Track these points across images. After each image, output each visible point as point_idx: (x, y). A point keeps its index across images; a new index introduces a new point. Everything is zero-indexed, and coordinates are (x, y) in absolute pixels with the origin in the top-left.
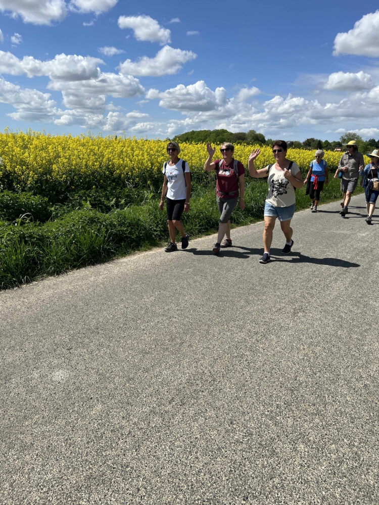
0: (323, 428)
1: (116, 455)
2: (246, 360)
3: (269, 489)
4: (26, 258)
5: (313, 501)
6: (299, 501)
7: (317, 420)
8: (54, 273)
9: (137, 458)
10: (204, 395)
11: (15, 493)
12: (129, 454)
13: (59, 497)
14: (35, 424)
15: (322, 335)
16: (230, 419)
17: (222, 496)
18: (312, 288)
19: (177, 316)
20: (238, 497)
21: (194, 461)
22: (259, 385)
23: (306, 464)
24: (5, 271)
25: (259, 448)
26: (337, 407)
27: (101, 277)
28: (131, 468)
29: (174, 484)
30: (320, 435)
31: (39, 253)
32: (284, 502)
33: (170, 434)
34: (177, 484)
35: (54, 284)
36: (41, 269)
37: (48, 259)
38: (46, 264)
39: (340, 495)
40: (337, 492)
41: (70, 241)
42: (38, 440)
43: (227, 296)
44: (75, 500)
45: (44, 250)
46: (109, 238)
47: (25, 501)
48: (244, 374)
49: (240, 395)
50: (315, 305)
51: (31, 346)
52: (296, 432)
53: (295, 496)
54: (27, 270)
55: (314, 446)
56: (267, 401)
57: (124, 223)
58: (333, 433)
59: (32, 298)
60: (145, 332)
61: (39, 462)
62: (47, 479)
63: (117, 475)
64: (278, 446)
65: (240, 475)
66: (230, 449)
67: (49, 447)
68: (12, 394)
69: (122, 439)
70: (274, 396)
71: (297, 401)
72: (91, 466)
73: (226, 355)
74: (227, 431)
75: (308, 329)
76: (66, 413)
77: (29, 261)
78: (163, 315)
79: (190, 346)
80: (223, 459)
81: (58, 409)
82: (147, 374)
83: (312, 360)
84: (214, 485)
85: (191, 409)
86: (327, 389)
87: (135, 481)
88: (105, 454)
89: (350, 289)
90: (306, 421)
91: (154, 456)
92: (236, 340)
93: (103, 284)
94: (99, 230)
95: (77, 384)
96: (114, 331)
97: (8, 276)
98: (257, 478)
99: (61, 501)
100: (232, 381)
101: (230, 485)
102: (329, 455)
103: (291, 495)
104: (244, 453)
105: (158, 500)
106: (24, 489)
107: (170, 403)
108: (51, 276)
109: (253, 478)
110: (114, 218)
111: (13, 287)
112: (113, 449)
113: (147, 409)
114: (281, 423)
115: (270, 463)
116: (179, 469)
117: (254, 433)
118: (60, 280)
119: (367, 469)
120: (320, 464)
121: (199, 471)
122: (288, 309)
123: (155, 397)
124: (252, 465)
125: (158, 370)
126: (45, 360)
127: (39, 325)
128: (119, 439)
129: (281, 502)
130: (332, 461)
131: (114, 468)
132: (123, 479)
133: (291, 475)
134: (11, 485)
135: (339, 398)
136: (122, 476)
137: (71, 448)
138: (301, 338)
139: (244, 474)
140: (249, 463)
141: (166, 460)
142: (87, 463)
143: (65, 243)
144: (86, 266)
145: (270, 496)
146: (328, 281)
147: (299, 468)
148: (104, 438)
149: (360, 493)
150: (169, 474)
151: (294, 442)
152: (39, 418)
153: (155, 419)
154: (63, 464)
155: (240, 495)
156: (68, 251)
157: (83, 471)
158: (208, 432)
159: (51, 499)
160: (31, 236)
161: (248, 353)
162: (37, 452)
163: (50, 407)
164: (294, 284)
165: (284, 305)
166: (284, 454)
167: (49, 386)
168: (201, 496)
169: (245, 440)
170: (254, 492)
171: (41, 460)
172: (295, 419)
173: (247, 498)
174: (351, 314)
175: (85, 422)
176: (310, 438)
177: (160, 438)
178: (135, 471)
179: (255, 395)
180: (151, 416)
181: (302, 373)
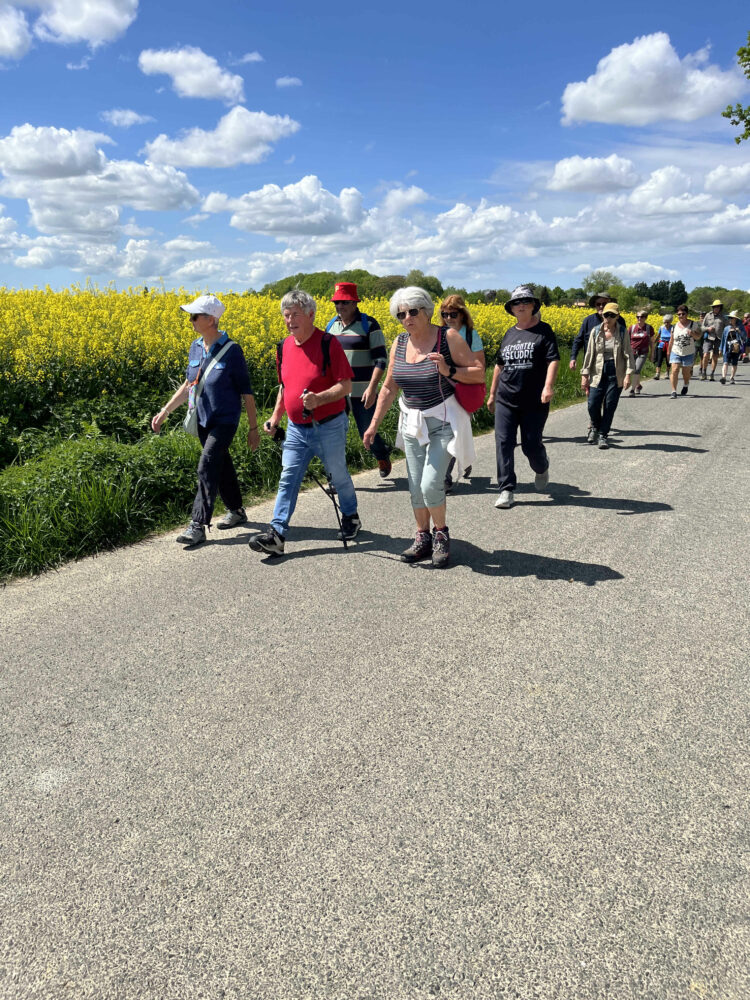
0: (576, 838)
1: (174, 930)
2: (424, 720)
3: (480, 966)
5: (563, 982)
6: (537, 985)
7: (563, 824)
8: (28, 570)
9: (216, 933)
10: (346, 796)
12: (200, 926)
15: (566, 661)
16: (399, 838)
17: (388, 989)
19: (285, 643)
20: (420, 988)
21: (330, 927)
22: (452, 766)
23: (546, 910)
25: (456, 887)
26: (598, 795)
27: (126, 574)
28: (206, 952)
29: (293, 976)
30: (570, 851)
32: (509, 990)
33: (282, 878)
34: (299, 975)
35: (29, 594)
37: (13, 543)
38: (11, 553)
39: (615, 964)
40: (607, 960)
41: (60, 503)
42: (10, 914)
43: (383, 597)
46: (141, 493)
48: (421, 747)
49: (416, 789)
50: (550, 603)
52: (525, 851)
53: (529, 974)
55: (560, 874)
56: (468, 796)
57: (169, 461)
58: (595, 845)
60: (222, 678)
61: (16, 958)
62: (34, 990)
63: (178, 970)
64: (493, 880)
65: (422, 944)
66: (401, 895)
67: (35, 925)
69: (185, 898)
70: (480, 784)
71: (524, 790)
72: (123, 957)
73: (385, 712)
74: (394, 861)
75: (538, 651)
76: (66, 855)
78: (258, 642)
79: (315, 699)
80: (387, 917)
82: (229, 761)
83: (548, 709)
84: (373, 969)
85: (321, 824)
86: (579, 764)
87: (215, 977)
88: (150, 931)
90: (542, 827)
91: (252, 925)
92: (404, 681)
93: (132, 587)
94: (118, 477)
95: (87, 794)
96: (159, 682)
98: (454, 947)
100: (399, 762)
101: (403, 967)
102: (588, 889)
103: (522, 974)
104: (428, 901)
107: (278, 816)
108: (22, 576)
109: (448, 948)
110: (148, 453)
112: (168, 919)
113: (233, 833)
114: (497, 835)
115: (479, 914)
116: (302, 945)
117: (446, 860)
118: (41, 584)
119: (662, 911)
120: (574, 908)
121: (341, 946)
122: (500, 615)
123: (248, 806)
124: (445, 922)
125: (251, 752)
126: (16, 750)
129: (503, 990)
130: (596, 900)
131: (171, 956)
132: (192, 976)
133: (520, 935)
135: (602, 777)
136: (189, 970)
137: (80, 923)
138: (527, 667)
139: (430, 941)
140: (439, 918)
141: (275, 931)
142: (116, 951)
143: (48, 509)
144: (95, 552)
145: (481, 980)
147: (533, 919)
148: (146, 898)
149: (651, 957)
150: (282, 956)
151: (522, 871)
153: (250, 851)
154: (66, 957)
155: (423, 983)
156: (55, 525)
157: (108, 967)
158: (357, 866)
161: (427, 705)
162: (10, 937)
163: (32, 845)
165: (491, 607)
166: (505, 894)
167: (27, 803)
168: (348, 995)
169: (430, 874)
170: (451, 976)
171: (19, 952)
172: (522, 825)
173: (438, 988)
174: (617, 617)
175: (106, 871)
176: (551, 860)
177: (262, 889)
178: (214, 957)
179: (444, 786)
180: (242, 846)
181: (532, 736)
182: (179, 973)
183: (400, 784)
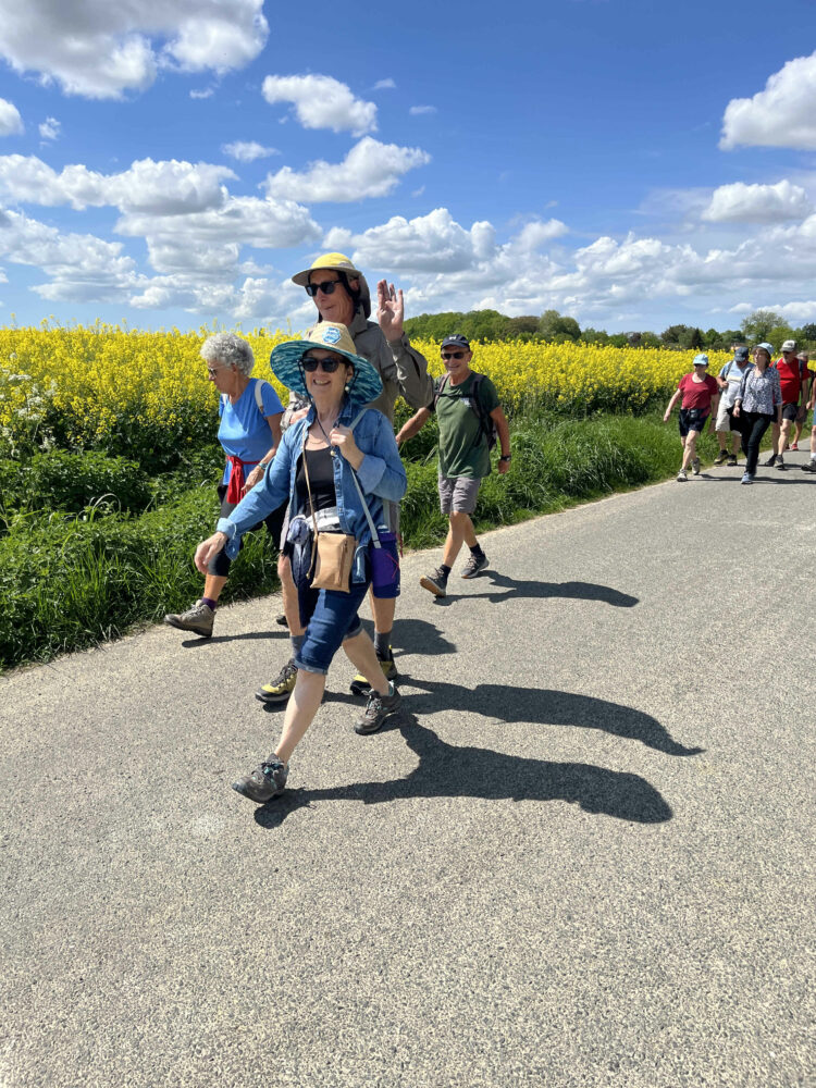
0: (761, 927)
1: (341, 983)
2: (586, 792)
3: (661, 1047)
4: (109, 586)
5: (752, 1071)
6: (723, 1071)
7: (746, 912)
9: (384, 989)
10: (506, 863)
11: (145, 1059)
12: (367, 980)
13: (235, 1067)
14: (169, 922)
15: (740, 739)
16: (566, 911)
17: (565, 1062)
18: (708, 641)
20: (598, 1064)
21: (500, 995)
22: (619, 842)
23: (730, 997)
24: (67, 615)
25: (631, 967)
26: (784, 884)
27: (264, 625)
28: (375, 1007)
29: (465, 1040)
30: (755, 940)
31: (134, 577)
32: (694, 1074)
33: (446, 940)
34: (471, 1039)
35: (170, 641)
36: (139, 610)
37: (152, 589)
38: (150, 599)
40: (799, 1052)
42: (179, 954)
43: (533, 661)
44: (269, 1072)
45: (144, 571)
47: (169, 1075)
48: (584, 819)
49: (582, 862)
50: (719, 676)
51: (140, 766)
52: (704, 936)
53: (714, 1060)
54: (111, 613)
55: (745, 963)
56: (638, 873)
58: (782, 936)
59: (128, 672)
61: (187, 998)
62: (207, 1031)
63: (348, 1022)
64: (670, 962)
65: (598, 1021)
66: (572, 970)
67: (203, 967)
68: (115, 864)
69: (350, 952)
70: (652, 862)
71: (700, 873)
72: (293, 1005)
74: (562, 934)
75: (709, 726)
76: (229, 900)
77: (114, 594)
80: (559, 989)
81: (212, 891)
83: (723, 790)
84: (547, 1040)
85: (482, 890)
86: (761, 850)
87: (385, 1033)
88: (317, 981)
89: (790, 643)
90: (723, 913)
91: (419, 984)
92: (562, 750)
95: (245, 842)
97: (75, 625)
98: (632, 1025)
99: (240, 1075)
100: (562, 834)
101: (579, 1041)
102: (775, 979)
103: (706, 1060)
104: (602, 977)
105: (437, 1072)
106: (162, 1052)
107: (438, 878)
109: (626, 1027)
111: (85, 648)
112: (334, 971)
113: (393, 892)
114: (673, 917)
115: (658, 996)
116: (472, 1010)
117: (619, 938)
120: (759, 997)
121: (513, 1014)
122: (664, 687)
123: (407, 866)
124: (622, 1001)
125: (405, 812)
126: (171, 794)
127: (149, 724)
128: (343, 950)
129: (687, 1073)
130: (784, 991)
131: (340, 1008)
132: (363, 1030)
133: (702, 1020)
134: (136, 1045)
135: (787, 866)
136: (358, 1023)
137: (248, 968)
139: (606, 1018)
140: (615, 997)
141: (443, 992)
143: (185, 556)
144: (231, 602)
145: (663, 1061)
146: (742, 626)
147: (717, 1005)
148: (311, 948)
150: (452, 1019)
151: (702, 955)
152: (175, 910)
153: (412, 911)
154: (236, 1001)
155: (601, 1059)
157: (278, 1014)
158: (523, 936)
159: (220, 1072)
160: (116, 543)
162: (180, 978)
163: (194, 887)
164: (670, 634)
165: (653, 678)
166: (684, 978)
167: (188, 846)
168: (523, 1064)
169: (602, 951)
170: (631, 1055)
171: (190, 993)
172: (700, 909)
173: (618, 1066)
174: (796, 695)
175: (269, 918)
176: (734, 948)
177: (427, 950)
178: (384, 1013)
179: (612, 862)
180: (404, 905)
181: (706, 816)
182: (349, 1026)
183: (564, 856)
